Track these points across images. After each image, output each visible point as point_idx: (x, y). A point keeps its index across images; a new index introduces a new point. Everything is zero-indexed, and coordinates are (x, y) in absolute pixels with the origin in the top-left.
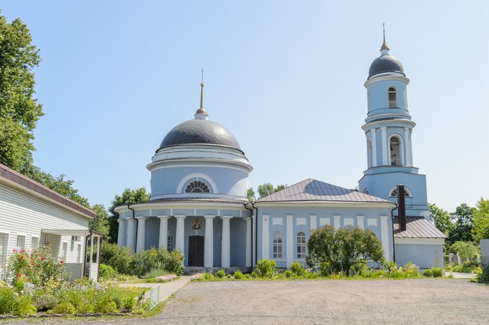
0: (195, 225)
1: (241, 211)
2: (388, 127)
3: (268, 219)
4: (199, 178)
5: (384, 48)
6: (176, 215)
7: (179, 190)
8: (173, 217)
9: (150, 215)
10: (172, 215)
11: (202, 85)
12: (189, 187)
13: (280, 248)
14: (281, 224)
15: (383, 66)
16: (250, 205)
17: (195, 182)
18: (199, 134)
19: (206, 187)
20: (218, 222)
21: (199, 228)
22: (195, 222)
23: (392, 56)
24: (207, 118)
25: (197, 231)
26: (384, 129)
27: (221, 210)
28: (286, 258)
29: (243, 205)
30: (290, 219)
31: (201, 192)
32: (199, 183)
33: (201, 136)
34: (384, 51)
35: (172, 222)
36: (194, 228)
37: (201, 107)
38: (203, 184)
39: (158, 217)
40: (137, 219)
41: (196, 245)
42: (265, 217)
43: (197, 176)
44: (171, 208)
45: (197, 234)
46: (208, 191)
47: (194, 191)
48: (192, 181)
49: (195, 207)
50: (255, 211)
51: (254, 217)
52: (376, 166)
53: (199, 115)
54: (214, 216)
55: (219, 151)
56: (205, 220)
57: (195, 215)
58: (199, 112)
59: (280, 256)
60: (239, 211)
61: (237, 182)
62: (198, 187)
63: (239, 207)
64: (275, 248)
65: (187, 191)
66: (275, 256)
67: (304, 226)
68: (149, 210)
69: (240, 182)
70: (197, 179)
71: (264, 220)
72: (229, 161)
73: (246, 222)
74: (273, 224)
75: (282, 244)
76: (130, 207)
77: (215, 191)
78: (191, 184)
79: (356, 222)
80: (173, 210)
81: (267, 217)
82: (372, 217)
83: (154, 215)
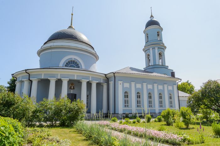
1: (102, 78)
2: (158, 48)
3: (121, 84)
4: (74, 58)
5: (152, 16)
6: (62, 78)
7: (61, 64)
9: (42, 78)
10: (59, 78)
11: (72, 15)
12: (67, 63)
13: (128, 101)
14: (129, 87)
15: (152, 23)
17: (71, 61)
18: (73, 34)
19: (78, 65)
21: (74, 88)
23: (154, 19)
25: (72, 90)
26: (156, 48)
27: (92, 77)
28: (131, 107)
29: (104, 75)
30: (133, 84)
31: (74, 67)
32: (74, 61)
33: (75, 36)
34: (152, 18)
36: (70, 88)
37: (71, 25)
38: (76, 63)
39: (49, 78)
40: (31, 81)
42: (120, 82)
43: (73, 57)
45: (72, 93)
46: (79, 67)
48: (70, 60)
51: (111, 83)
52: (153, 65)
57: (76, 78)
58: (70, 27)
59: (128, 106)
61: (92, 65)
62: (72, 64)
64: (125, 101)
65: (66, 66)
66: (125, 106)
67: (139, 88)
68: (42, 74)
70: (73, 59)
71: (119, 84)
73: (103, 86)
74: (124, 87)
75: (129, 99)
76: (27, 71)
77: (83, 67)
78: (69, 62)
79: (164, 88)
80: (60, 74)
81: (121, 82)
82: (170, 85)
83: (45, 78)
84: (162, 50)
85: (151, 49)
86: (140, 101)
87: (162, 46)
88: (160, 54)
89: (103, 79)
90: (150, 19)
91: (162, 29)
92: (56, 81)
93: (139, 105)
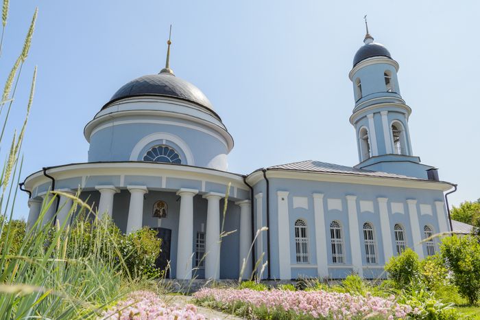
0: (157, 211)
1: (236, 187)
2: (389, 112)
3: (286, 198)
4: (166, 141)
5: (368, 37)
6: (130, 185)
7: (135, 156)
8: (124, 189)
10: (122, 185)
11: (169, 43)
12: (149, 153)
13: (305, 245)
14: (306, 207)
15: (369, 52)
16: (256, 175)
17: (160, 148)
18: (167, 84)
19: (177, 156)
20: (200, 203)
21: (164, 215)
23: (375, 43)
25: (160, 220)
26: (384, 113)
27: (207, 182)
28: (316, 262)
29: (241, 179)
30: (318, 199)
31: (167, 162)
32: (167, 148)
33: (171, 87)
34: (368, 40)
36: (157, 215)
37: (167, 67)
38: (172, 151)
39: (97, 187)
40: (58, 195)
42: (281, 194)
43: (165, 138)
44: (122, 173)
45: (160, 226)
47: (155, 162)
48: (156, 145)
50: (263, 185)
51: (260, 198)
53: (165, 74)
54: (197, 191)
55: (196, 108)
56: (179, 198)
57: (164, 186)
58: (165, 71)
59: (305, 259)
60: (233, 187)
62: (162, 154)
64: (298, 246)
65: (146, 159)
66: (298, 259)
67: (337, 211)
68: (81, 177)
70: (164, 143)
71: (280, 198)
72: (210, 123)
73: (239, 207)
74: (294, 207)
75: (308, 239)
76: (47, 172)
78: (154, 149)
79: (406, 209)
80: (126, 176)
81: (285, 194)
82: (425, 203)
83: (90, 186)
84: (400, 117)
85: (370, 116)
86: (340, 246)
87: (398, 106)
88: (394, 127)
89: (238, 189)
90: (364, 44)
91: (396, 66)
92: (116, 196)
93: (337, 255)
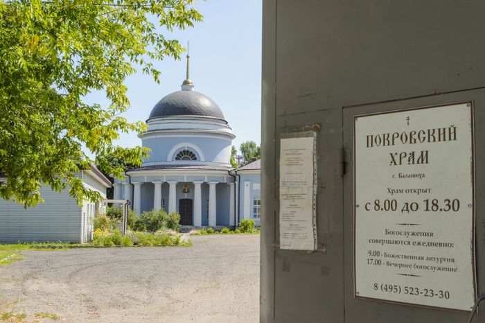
0: (184, 189)
3: (249, 185)
4: (188, 147)
6: (169, 181)
7: (170, 158)
8: (166, 183)
9: (146, 181)
10: (165, 181)
11: (188, 57)
12: (178, 155)
13: (259, 209)
16: (234, 172)
17: (184, 151)
18: (186, 106)
19: (194, 155)
20: (205, 187)
21: (188, 192)
22: (185, 187)
24: (193, 89)
25: (186, 194)
27: (208, 177)
29: (227, 173)
31: (188, 159)
32: (188, 151)
35: (165, 187)
36: (184, 191)
37: (187, 78)
38: (191, 153)
39: (153, 182)
40: (133, 185)
41: (186, 207)
42: (246, 183)
43: (186, 146)
44: (164, 175)
45: (186, 197)
46: (195, 159)
47: (183, 159)
48: (181, 150)
49: (185, 175)
50: (237, 177)
51: (237, 182)
53: (185, 86)
54: (202, 182)
55: (205, 122)
56: (194, 185)
58: (186, 83)
60: (224, 177)
62: (187, 155)
63: (225, 174)
64: (255, 209)
65: (177, 159)
69: (224, 150)
70: (186, 148)
71: (245, 185)
72: (214, 131)
73: (229, 186)
74: (254, 189)
76: (127, 173)
77: (202, 159)
78: (181, 153)
80: (167, 177)
81: (248, 183)
83: (149, 181)
89: (226, 177)
92: (162, 186)
